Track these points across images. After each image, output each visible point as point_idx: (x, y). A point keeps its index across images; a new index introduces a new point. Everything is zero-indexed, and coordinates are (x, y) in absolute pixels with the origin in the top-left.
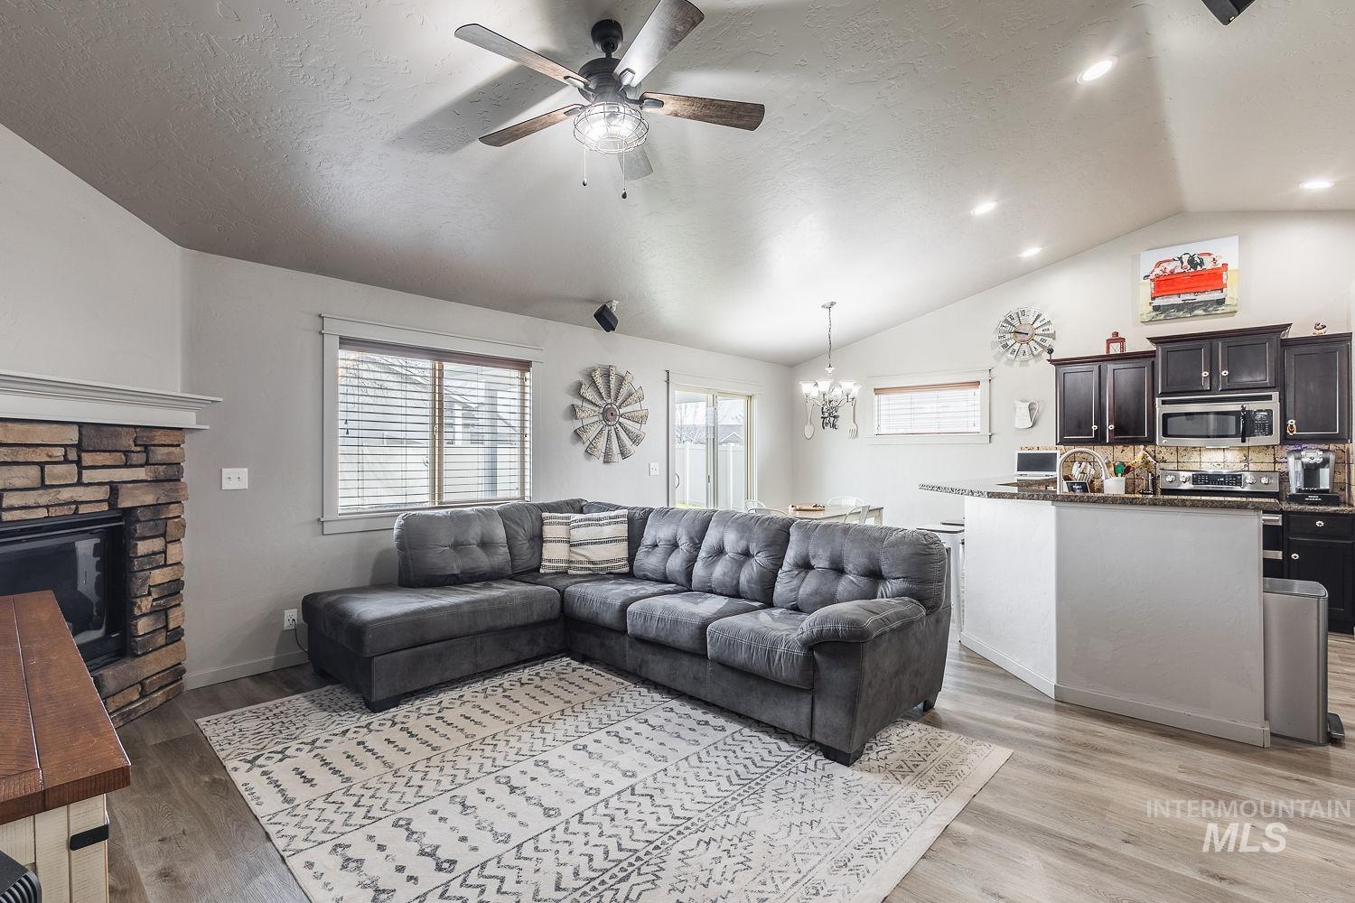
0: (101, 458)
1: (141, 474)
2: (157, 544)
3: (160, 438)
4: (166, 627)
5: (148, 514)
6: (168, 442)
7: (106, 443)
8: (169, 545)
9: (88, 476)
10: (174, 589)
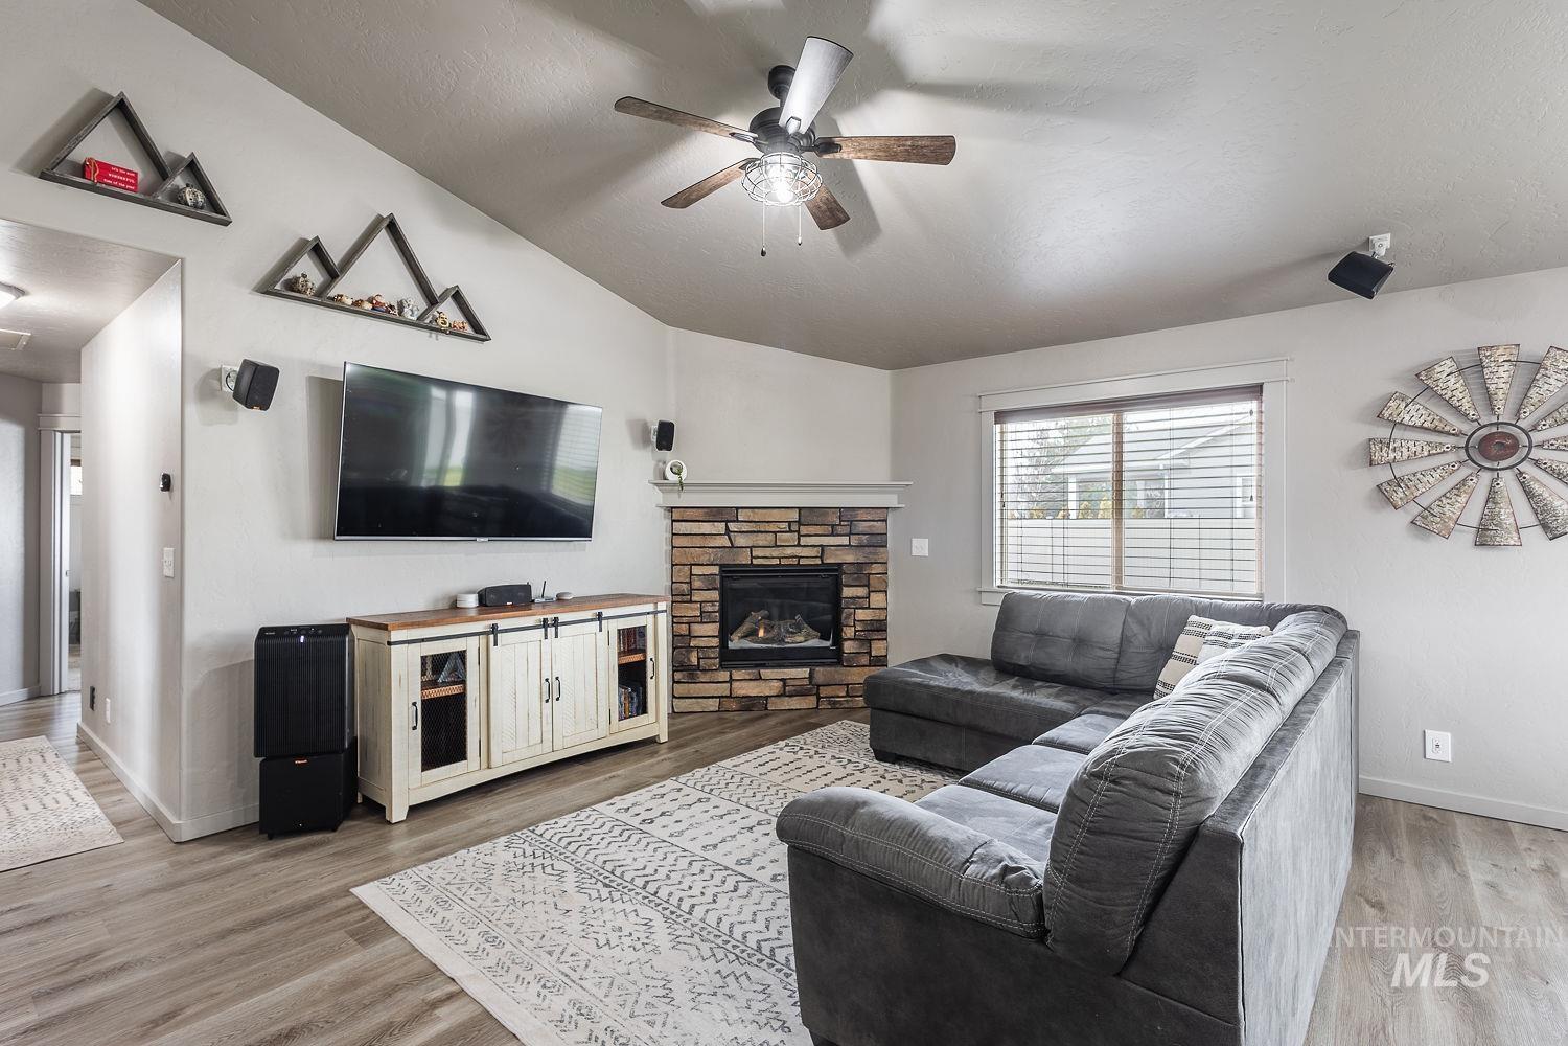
0: (812, 530)
1: (845, 540)
2: (861, 592)
3: (862, 515)
4: (870, 653)
5: (852, 569)
6: (869, 518)
7: (815, 520)
8: (872, 594)
9: (804, 541)
10: (879, 628)
